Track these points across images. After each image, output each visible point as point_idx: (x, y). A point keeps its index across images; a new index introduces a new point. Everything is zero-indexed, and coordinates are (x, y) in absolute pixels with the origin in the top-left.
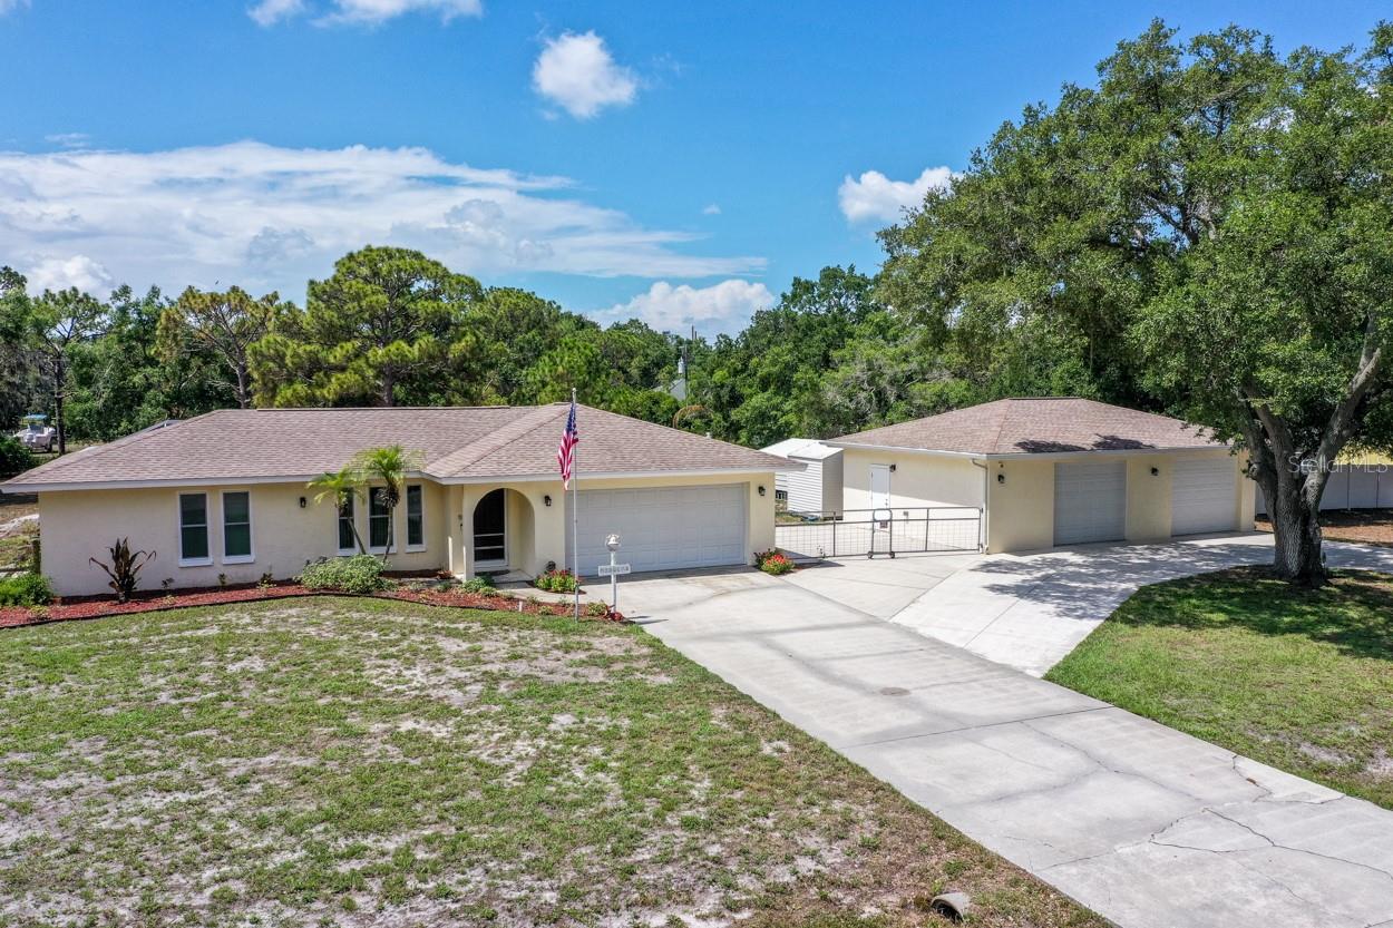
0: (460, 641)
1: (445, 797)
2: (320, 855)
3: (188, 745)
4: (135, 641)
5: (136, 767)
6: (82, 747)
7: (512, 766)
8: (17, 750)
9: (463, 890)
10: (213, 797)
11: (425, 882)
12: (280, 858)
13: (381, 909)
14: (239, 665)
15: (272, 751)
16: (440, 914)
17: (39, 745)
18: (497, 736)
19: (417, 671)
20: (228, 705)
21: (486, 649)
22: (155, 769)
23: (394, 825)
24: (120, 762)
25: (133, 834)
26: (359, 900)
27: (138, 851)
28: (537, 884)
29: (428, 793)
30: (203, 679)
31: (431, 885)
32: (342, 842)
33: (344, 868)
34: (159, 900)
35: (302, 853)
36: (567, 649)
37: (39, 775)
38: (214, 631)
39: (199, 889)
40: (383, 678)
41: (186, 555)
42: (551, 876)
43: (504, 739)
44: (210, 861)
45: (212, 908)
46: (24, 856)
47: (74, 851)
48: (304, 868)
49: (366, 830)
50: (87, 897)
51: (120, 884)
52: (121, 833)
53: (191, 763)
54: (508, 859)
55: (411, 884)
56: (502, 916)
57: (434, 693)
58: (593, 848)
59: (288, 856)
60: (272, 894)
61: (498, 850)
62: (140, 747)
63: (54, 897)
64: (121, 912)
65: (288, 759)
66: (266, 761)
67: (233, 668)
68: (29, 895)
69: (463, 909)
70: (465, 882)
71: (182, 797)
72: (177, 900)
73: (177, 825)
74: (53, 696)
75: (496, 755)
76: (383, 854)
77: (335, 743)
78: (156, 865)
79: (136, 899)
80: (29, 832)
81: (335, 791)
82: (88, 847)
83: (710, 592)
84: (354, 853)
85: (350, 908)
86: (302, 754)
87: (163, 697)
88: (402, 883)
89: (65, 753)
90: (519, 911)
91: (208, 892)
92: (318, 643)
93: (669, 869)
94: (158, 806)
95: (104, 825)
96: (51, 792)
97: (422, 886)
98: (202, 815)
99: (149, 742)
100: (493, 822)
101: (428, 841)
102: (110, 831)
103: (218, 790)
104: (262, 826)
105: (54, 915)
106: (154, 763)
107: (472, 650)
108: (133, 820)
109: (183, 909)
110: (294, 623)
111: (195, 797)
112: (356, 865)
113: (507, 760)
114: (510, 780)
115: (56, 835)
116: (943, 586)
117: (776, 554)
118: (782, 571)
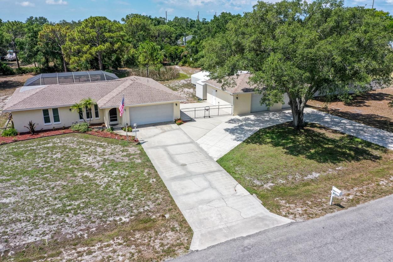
0: (101, 148)
1: (88, 192)
2: (65, 206)
3: (44, 179)
4: (35, 148)
5: (34, 184)
6: (24, 179)
7: (102, 185)
8: (13, 180)
9: (87, 213)
10: (47, 192)
11: (81, 211)
12: (57, 206)
13: (73, 216)
14: (56, 156)
15: (59, 180)
16: (82, 217)
17: (17, 178)
18: (102, 177)
19: (91, 158)
20: (52, 167)
21: (106, 151)
22: (37, 185)
23: (78, 199)
24: (31, 183)
25: (33, 200)
26: (70, 214)
27: (34, 204)
28: (99, 212)
29: (85, 191)
30: (48, 160)
31: (82, 211)
32: (68, 203)
33: (68, 208)
34: (37, 214)
35: (61, 205)
36: (123, 151)
37: (17, 186)
38: (51, 145)
39: (44, 212)
40: (84, 160)
41: (45, 122)
42: (102, 210)
43: (103, 178)
44: (46, 206)
45: (46, 216)
46: (16, 204)
47: (23, 204)
48: (61, 208)
49: (73, 200)
50: (26, 213)
51: (31, 211)
52: (31, 200)
53: (44, 184)
54: (96, 206)
55: (79, 211)
56: (92, 218)
57: (93, 164)
58: (111, 204)
59: (59, 206)
60: (55, 213)
61: (95, 205)
62: (35, 179)
63: (21, 213)
64: (31, 216)
65: (62, 182)
66: (58, 183)
67: (54, 157)
68: (16, 213)
69: (86, 217)
70: (87, 211)
71: (42, 192)
72: (40, 215)
73: (41, 199)
74: (19, 165)
75: (100, 182)
76: (75, 205)
77: (71, 178)
78: (37, 207)
79: (33, 214)
80: (16, 200)
81: (69, 191)
82: (26, 203)
83: (161, 131)
84: (70, 205)
85: (68, 216)
86: (65, 181)
87: (40, 165)
88: (77, 211)
89: (22, 180)
90: (95, 217)
91: (45, 213)
92: (72, 149)
93: (123, 209)
94: (38, 194)
95: (28, 198)
96: (19, 190)
97: (80, 212)
98: (45, 196)
99: (37, 178)
100: (95, 199)
101: (83, 202)
102: (30, 199)
103: (49, 190)
104: (55, 199)
105: (20, 217)
106: (37, 183)
107: (103, 152)
108: (34, 197)
109: (41, 216)
110: (68, 142)
111: (44, 192)
112: (70, 208)
113: (102, 183)
114: (101, 189)
115: (20, 200)
116: (215, 129)
117: (179, 120)
118: (180, 124)
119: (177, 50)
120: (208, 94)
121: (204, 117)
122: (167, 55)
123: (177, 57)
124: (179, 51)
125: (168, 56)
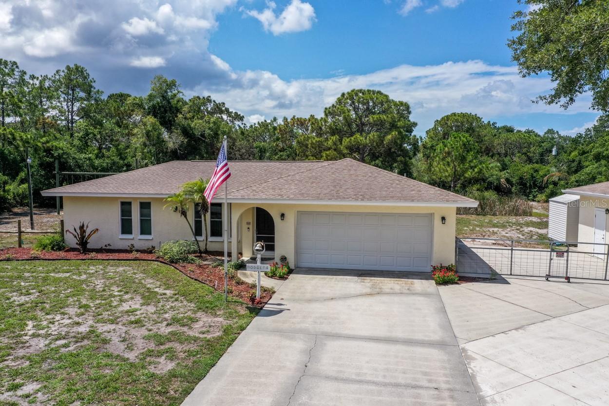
41: (122, 232)
116: (575, 317)
117: (449, 269)
118: (445, 282)
119: (536, 171)
120: (581, 226)
121: (548, 277)
122: (514, 180)
123: (535, 185)
124: (541, 173)
125: (514, 182)
